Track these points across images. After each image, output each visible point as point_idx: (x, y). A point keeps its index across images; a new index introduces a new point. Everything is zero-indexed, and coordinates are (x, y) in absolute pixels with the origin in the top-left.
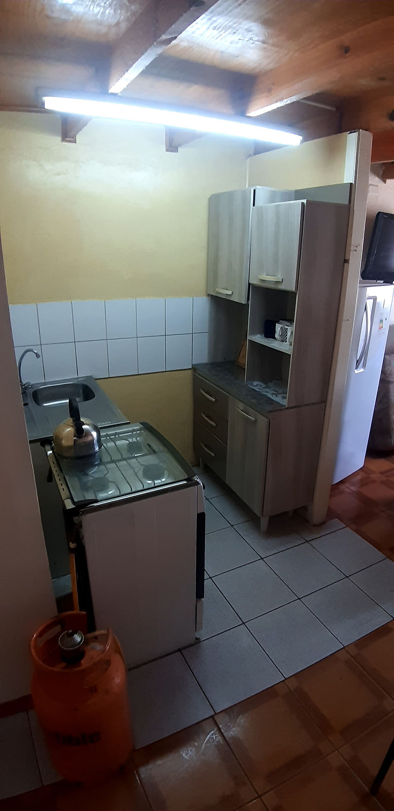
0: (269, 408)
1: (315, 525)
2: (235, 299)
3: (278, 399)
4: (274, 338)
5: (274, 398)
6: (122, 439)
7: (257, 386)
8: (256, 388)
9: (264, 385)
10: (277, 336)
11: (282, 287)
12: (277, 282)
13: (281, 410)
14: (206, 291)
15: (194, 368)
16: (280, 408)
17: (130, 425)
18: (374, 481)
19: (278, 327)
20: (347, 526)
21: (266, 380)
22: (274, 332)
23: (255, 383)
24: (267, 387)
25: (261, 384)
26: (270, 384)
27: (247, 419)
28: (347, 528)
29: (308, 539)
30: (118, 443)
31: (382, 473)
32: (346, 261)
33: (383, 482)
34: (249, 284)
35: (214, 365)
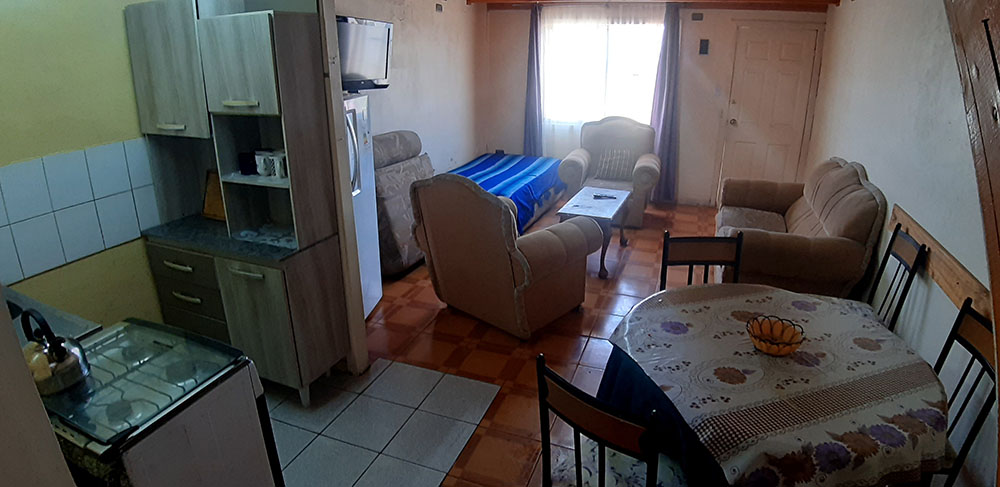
0: (278, 257)
1: (361, 375)
2: (192, 133)
3: (282, 243)
4: (256, 173)
5: (276, 244)
6: (109, 347)
7: (246, 235)
8: (246, 239)
9: (256, 234)
10: (259, 170)
11: (260, 111)
12: (251, 107)
13: (294, 255)
14: (141, 130)
15: (144, 236)
16: (290, 254)
17: (104, 330)
18: (400, 307)
19: (259, 160)
20: (393, 361)
21: (254, 227)
22: (255, 166)
23: (243, 234)
24: (259, 234)
25: (251, 232)
26: (261, 230)
27: (248, 279)
28: (394, 363)
29: (360, 392)
30: (107, 353)
31: (404, 296)
32: (327, 75)
33: (408, 305)
34: (209, 113)
35: (170, 226)
